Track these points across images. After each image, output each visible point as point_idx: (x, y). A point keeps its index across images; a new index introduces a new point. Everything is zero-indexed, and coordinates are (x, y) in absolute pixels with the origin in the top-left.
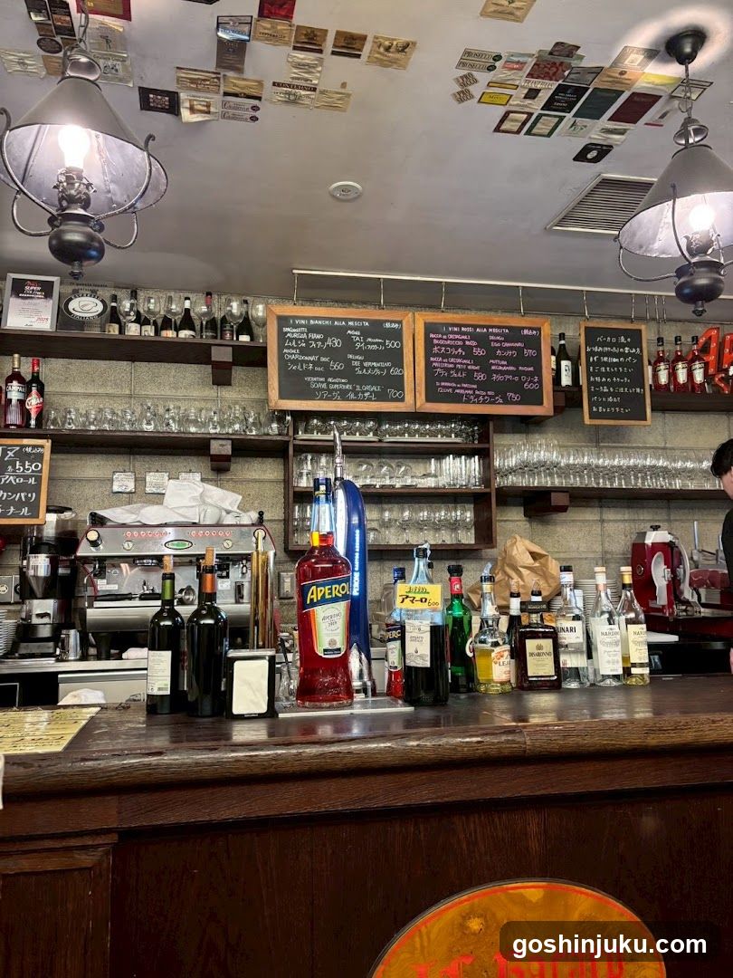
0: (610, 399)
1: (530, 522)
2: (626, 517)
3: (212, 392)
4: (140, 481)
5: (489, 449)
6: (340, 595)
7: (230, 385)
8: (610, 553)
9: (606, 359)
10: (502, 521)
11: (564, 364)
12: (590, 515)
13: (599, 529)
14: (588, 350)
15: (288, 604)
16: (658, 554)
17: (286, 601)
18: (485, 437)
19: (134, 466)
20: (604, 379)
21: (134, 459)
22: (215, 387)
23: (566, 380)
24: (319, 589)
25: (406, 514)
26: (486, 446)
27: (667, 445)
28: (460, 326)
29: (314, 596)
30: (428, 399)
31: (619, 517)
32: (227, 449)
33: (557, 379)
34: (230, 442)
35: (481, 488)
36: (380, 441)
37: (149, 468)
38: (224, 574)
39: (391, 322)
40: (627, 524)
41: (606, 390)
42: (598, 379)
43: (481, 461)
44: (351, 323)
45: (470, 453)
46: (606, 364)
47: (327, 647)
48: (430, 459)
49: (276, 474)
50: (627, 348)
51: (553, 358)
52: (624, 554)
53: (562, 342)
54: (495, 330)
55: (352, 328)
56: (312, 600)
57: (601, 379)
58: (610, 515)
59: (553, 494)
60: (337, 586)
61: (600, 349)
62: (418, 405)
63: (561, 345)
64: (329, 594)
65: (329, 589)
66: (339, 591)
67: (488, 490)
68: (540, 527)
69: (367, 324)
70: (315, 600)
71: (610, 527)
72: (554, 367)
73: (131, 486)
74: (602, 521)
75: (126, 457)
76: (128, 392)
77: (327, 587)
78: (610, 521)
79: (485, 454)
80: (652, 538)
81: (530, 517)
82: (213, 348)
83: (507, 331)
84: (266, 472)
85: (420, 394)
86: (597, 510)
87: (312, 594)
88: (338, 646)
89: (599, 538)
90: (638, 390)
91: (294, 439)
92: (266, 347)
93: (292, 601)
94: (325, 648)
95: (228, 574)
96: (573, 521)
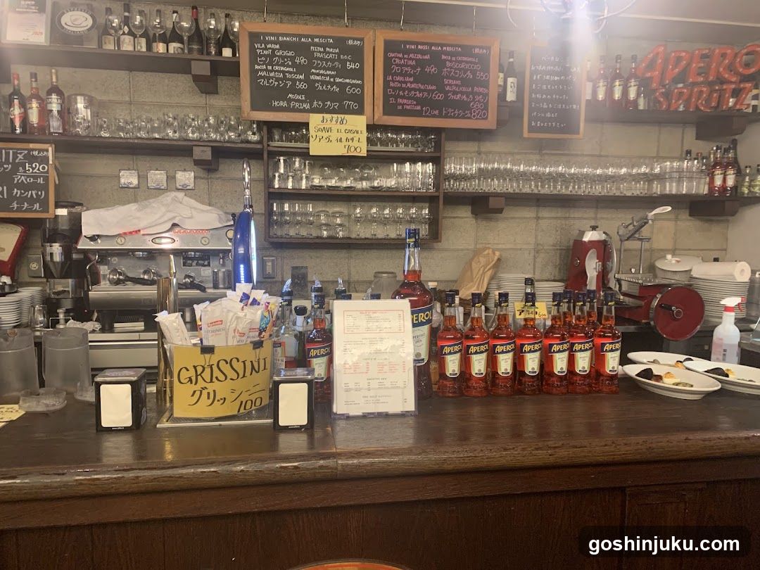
0: (548, 115)
1: (476, 219)
2: (559, 215)
3: (201, 99)
4: (142, 178)
7: (217, 93)
8: (542, 245)
9: (548, 77)
10: (451, 217)
12: (528, 213)
14: (533, 68)
15: (271, 283)
17: (269, 280)
18: (438, 146)
19: (137, 165)
20: (544, 96)
21: (137, 159)
22: (204, 95)
25: (374, 210)
27: (602, 153)
30: (385, 113)
31: (553, 215)
32: (207, 155)
34: (210, 148)
37: (150, 167)
38: (206, 263)
40: (559, 221)
41: (545, 106)
42: (539, 96)
43: (435, 167)
48: (392, 163)
49: (258, 174)
51: (501, 75)
52: (553, 246)
53: (511, 60)
54: (449, 49)
57: (542, 96)
58: (545, 213)
59: (490, 198)
62: (376, 117)
63: (510, 62)
68: (484, 223)
71: (544, 224)
72: (502, 83)
73: (135, 181)
74: (538, 218)
75: (131, 157)
76: (127, 99)
78: (545, 218)
81: (476, 215)
82: (193, 62)
84: (247, 173)
85: (378, 108)
86: (534, 209)
89: (534, 231)
91: (268, 145)
92: (239, 62)
93: (274, 280)
95: (209, 263)
96: (512, 218)
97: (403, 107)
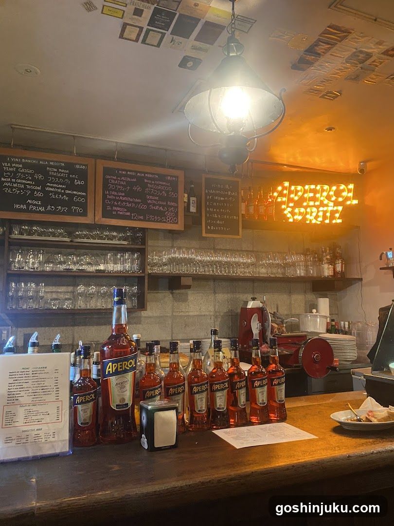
0: (218, 222)
5: (144, 249)
6: (128, 368)
11: (192, 199)
13: (213, 298)
16: (255, 315)
20: (215, 210)
23: (193, 209)
24: (114, 365)
26: (143, 247)
28: (127, 171)
29: (111, 370)
33: (187, 208)
35: (140, 274)
36: (71, 241)
39: (80, 165)
42: (211, 210)
44: (52, 163)
45: (132, 251)
46: (216, 201)
47: (118, 403)
50: (229, 192)
51: (186, 195)
55: (51, 166)
56: (109, 372)
60: (126, 362)
61: (214, 191)
62: (97, 219)
64: (120, 368)
65: (120, 365)
66: (127, 366)
67: (143, 275)
69: (63, 164)
70: (111, 373)
77: (119, 364)
79: (143, 252)
80: (251, 305)
83: (157, 176)
87: (109, 368)
88: (126, 402)
90: (235, 217)
94: (117, 404)
97: (117, 213)
